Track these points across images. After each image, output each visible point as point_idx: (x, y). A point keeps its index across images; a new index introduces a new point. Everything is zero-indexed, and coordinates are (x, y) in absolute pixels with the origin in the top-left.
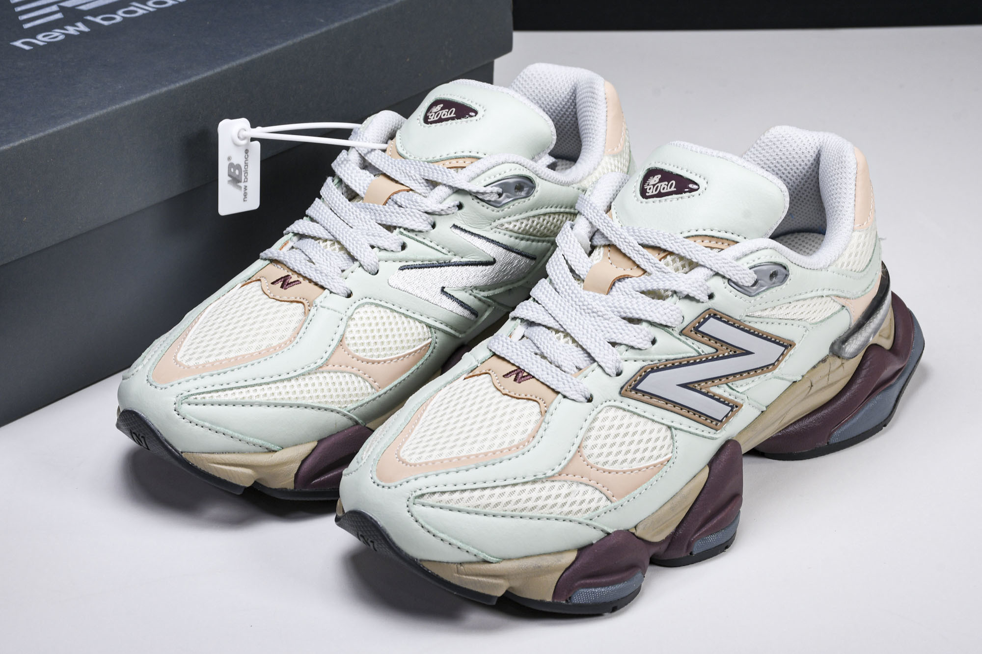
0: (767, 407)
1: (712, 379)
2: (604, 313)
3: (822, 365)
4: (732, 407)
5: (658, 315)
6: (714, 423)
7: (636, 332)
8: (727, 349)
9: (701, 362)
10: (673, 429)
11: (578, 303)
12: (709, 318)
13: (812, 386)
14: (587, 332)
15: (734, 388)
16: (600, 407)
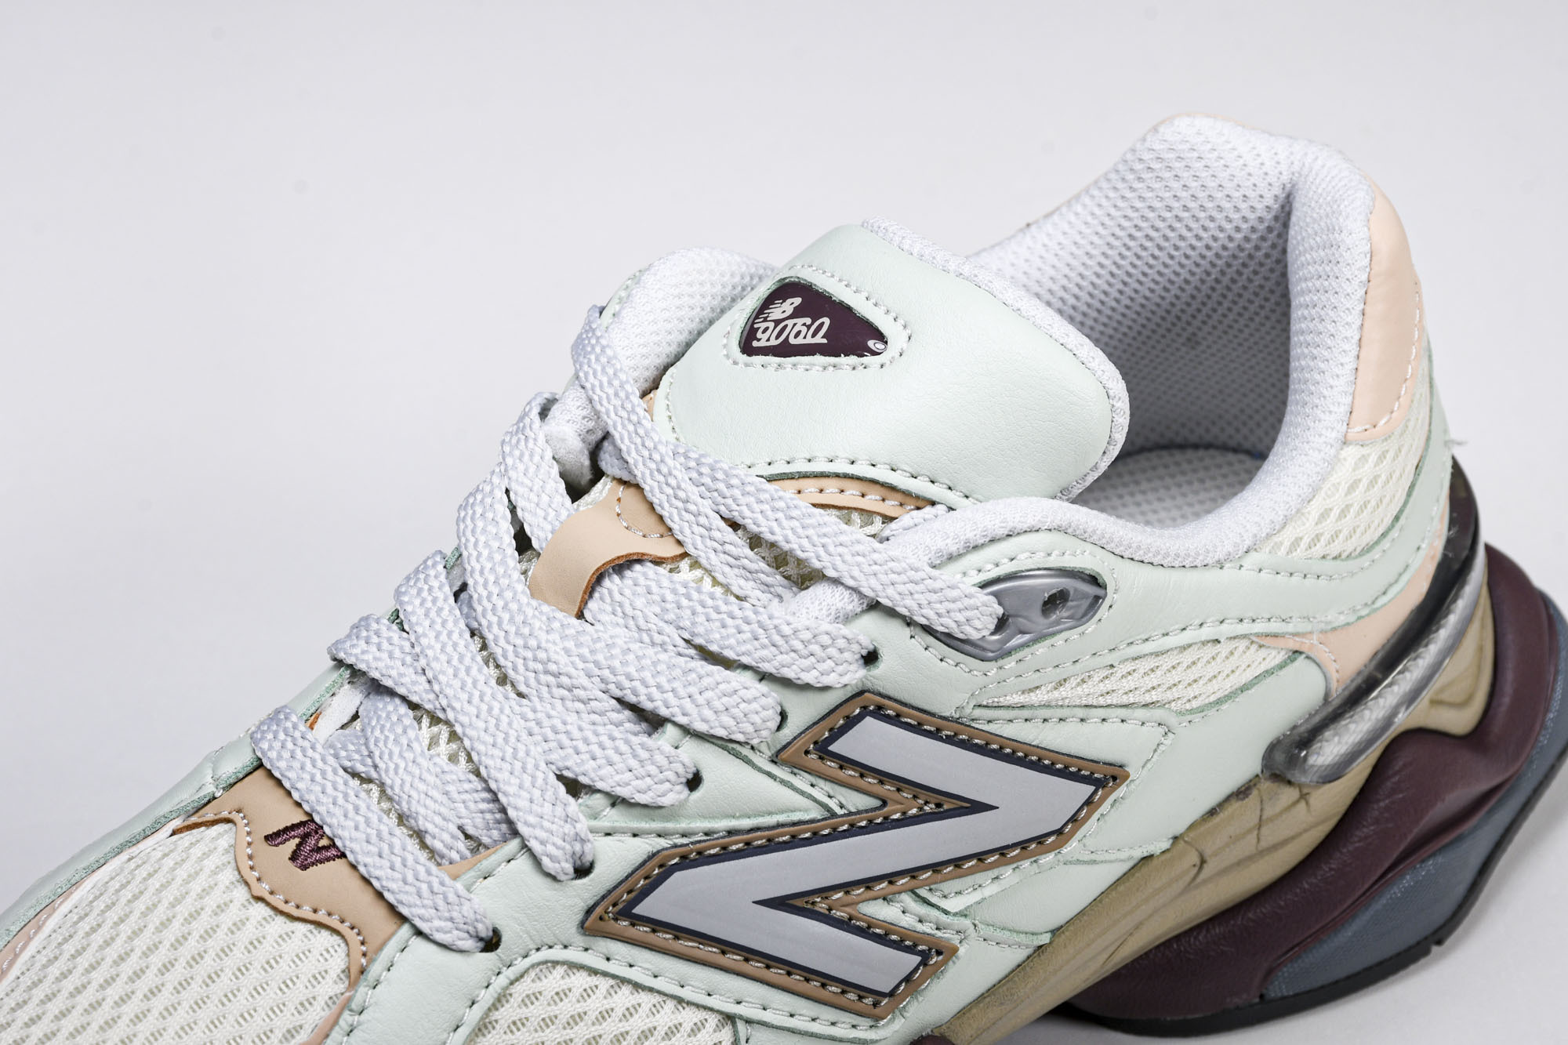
0: (1055, 932)
1: (868, 883)
2: (575, 682)
3: (1236, 805)
4: (925, 957)
5: (708, 713)
6: (869, 1001)
7: (635, 756)
8: (915, 797)
9: (835, 835)
10: (740, 1025)
11: (512, 637)
12: (859, 718)
13: (1203, 862)
14: (506, 740)
15: (934, 900)
16: (521, 964)
